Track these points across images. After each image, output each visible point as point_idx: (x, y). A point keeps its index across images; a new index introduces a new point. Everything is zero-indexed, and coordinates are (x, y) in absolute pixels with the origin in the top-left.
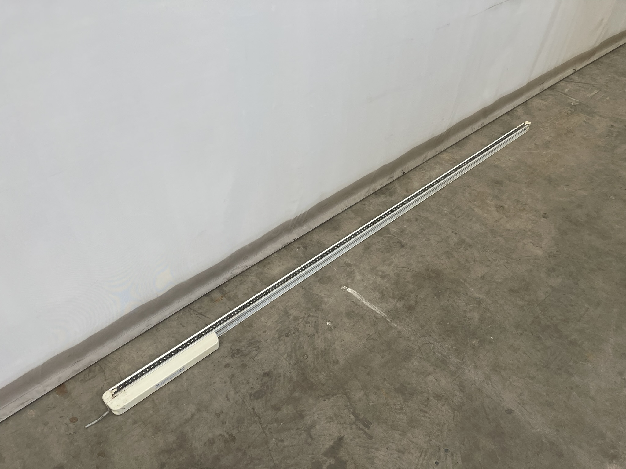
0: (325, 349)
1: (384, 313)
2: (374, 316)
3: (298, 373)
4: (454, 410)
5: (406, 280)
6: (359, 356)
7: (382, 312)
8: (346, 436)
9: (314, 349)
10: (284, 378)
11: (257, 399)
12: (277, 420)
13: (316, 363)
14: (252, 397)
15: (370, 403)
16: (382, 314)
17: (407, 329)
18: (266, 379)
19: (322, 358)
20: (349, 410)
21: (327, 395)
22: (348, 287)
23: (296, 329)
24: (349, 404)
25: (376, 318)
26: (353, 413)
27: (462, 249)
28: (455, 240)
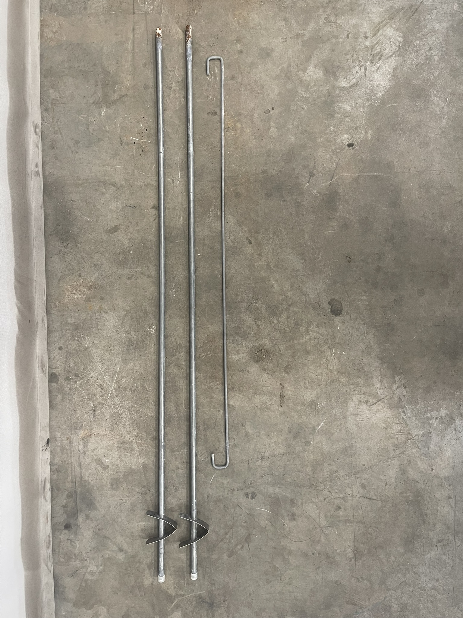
27: (287, 521)
28: (265, 511)
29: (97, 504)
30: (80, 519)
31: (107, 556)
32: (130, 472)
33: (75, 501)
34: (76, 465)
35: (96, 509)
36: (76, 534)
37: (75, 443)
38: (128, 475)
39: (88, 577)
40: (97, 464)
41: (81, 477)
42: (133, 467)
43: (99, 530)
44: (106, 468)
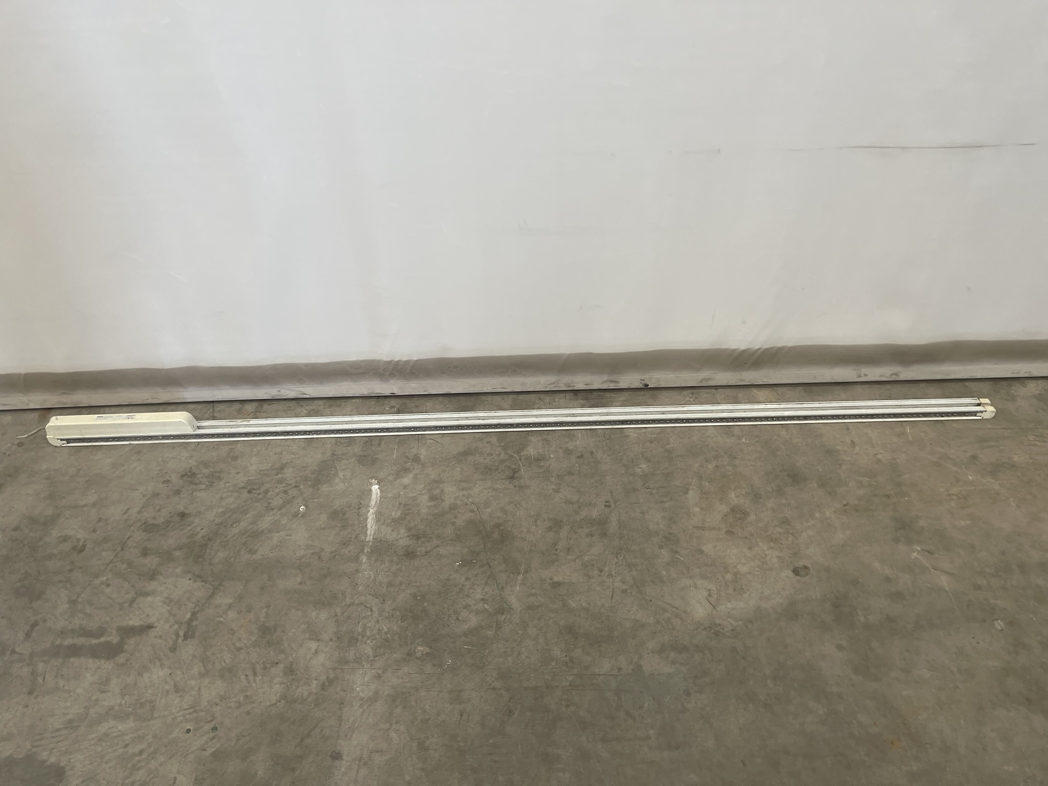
0: (263, 531)
1: (373, 539)
2: (358, 534)
3: (207, 535)
4: (284, 697)
5: (454, 520)
6: (281, 563)
7: (373, 536)
8: (157, 629)
9: (253, 523)
10: (191, 530)
11: (145, 531)
12: (130, 564)
13: (235, 538)
14: (143, 526)
15: (222, 617)
16: (369, 538)
17: (371, 575)
18: (176, 518)
19: (248, 537)
20: (195, 608)
21: (199, 576)
22: (379, 483)
23: (266, 492)
24: (203, 602)
25: (357, 537)
26: (194, 614)
27: (586, 531)
28: (595, 513)
30: (582, 401)
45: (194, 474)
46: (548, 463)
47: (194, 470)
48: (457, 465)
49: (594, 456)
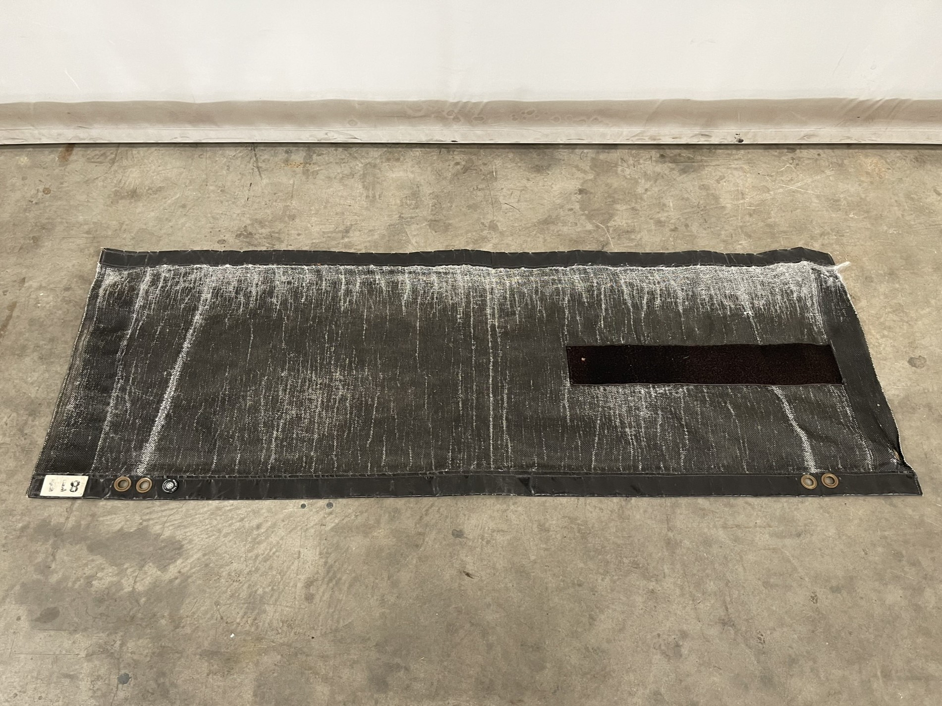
29: (685, 175)
30: (670, 165)
31: (640, 181)
32: (716, 198)
33: (685, 162)
34: (717, 163)
35: (680, 175)
36: (656, 162)
37: (736, 162)
38: (714, 196)
39: (620, 169)
40: (720, 176)
41: (707, 166)
42: (721, 200)
43: (662, 176)
44: (718, 182)
45: (251, 234)
46: (639, 237)
47: (250, 229)
48: (539, 235)
49: (689, 229)
